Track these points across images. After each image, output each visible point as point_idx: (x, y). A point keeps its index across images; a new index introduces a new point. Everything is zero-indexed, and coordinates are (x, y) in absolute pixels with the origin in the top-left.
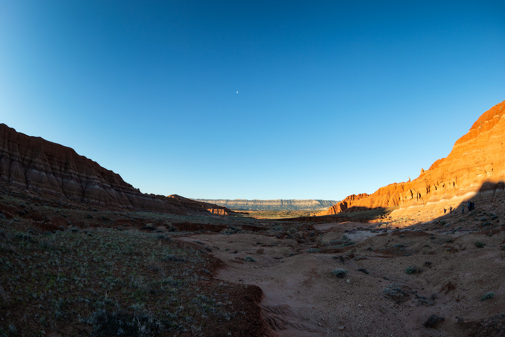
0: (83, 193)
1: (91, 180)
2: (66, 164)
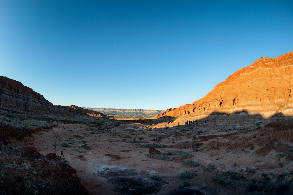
0: (26, 106)
1: (29, 99)
2: (18, 90)
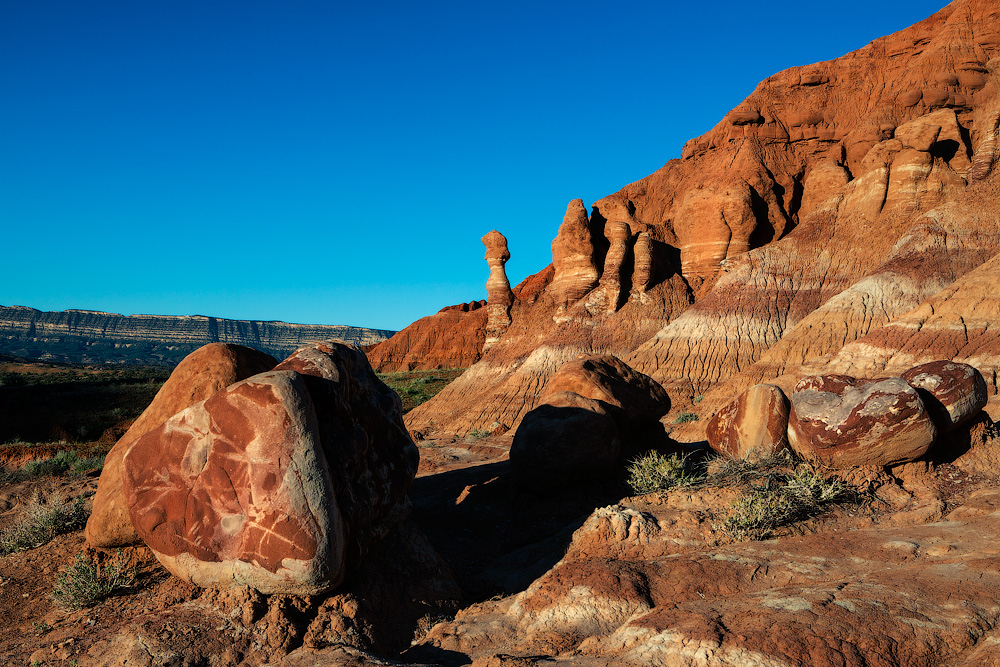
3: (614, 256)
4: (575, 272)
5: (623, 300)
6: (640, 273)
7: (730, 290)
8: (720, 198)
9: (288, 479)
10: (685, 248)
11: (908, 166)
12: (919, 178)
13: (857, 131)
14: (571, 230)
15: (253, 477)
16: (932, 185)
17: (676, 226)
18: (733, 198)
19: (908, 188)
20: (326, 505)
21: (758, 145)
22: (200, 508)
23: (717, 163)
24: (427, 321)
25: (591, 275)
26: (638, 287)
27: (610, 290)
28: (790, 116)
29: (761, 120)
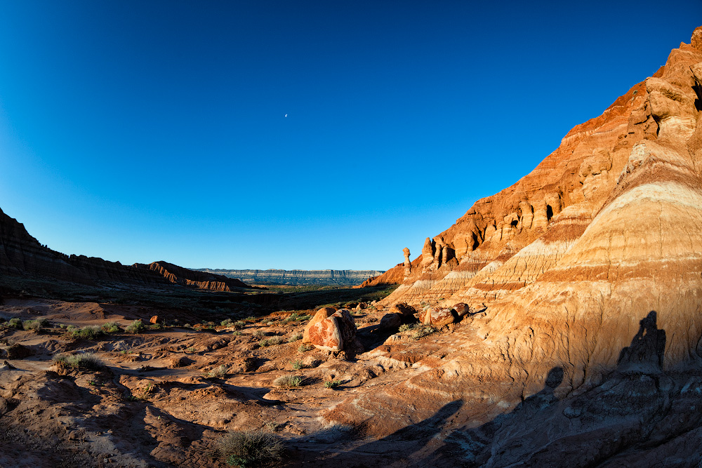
3: (437, 254)
4: (428, 258)
5: (439, 266)
6: (444, 258)
7: (464, 264)
8: (465, 236)
9: (333, 334)
10: (456, 250)
11: (506, 228)
12: (509, 231)
13: (498, 216)
14: (427, 246)
15: (328, 334)
16: (512, 233)
17: (454, 244)
18: (468, 236)
19: (507, 234)
20: (340, 338)
21: (475, 220)
22: (320, 338)
23: (464, 226)
24: (392, 269)
25: (432, 258)
26: (444, 262)
27: (437, 263)
28: (483, 212)
29: (475, 213)
